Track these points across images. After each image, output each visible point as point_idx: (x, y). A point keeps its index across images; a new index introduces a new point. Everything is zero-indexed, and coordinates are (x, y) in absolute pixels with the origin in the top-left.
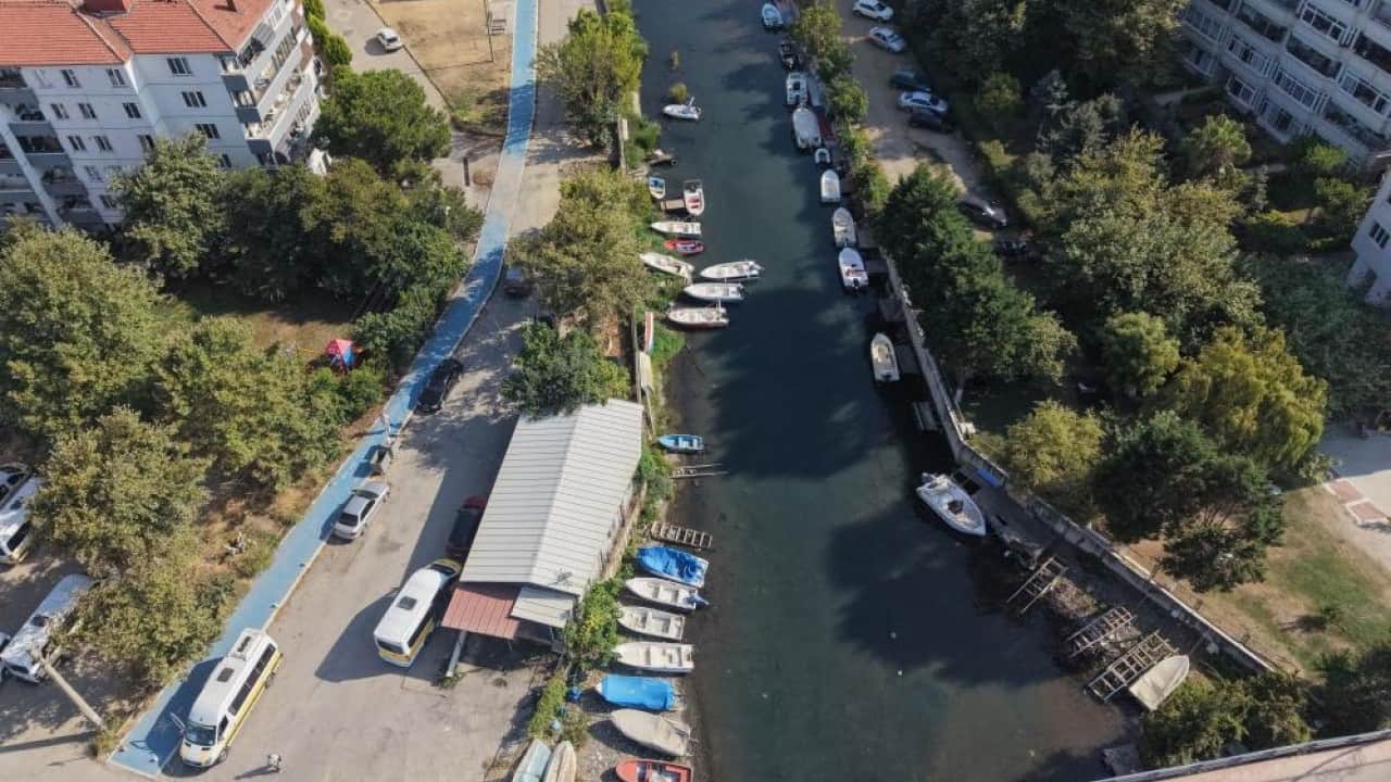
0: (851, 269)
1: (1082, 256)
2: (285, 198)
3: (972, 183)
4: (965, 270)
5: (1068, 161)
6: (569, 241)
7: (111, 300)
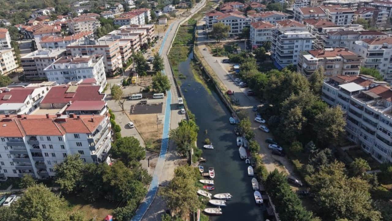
0: (258, 198)
1: (325, 200)
2: (99, 172)
3: (291, 172)
4: (291, 203)
5: (318, 167)
6: (176, 189)
7: (49, 205)
